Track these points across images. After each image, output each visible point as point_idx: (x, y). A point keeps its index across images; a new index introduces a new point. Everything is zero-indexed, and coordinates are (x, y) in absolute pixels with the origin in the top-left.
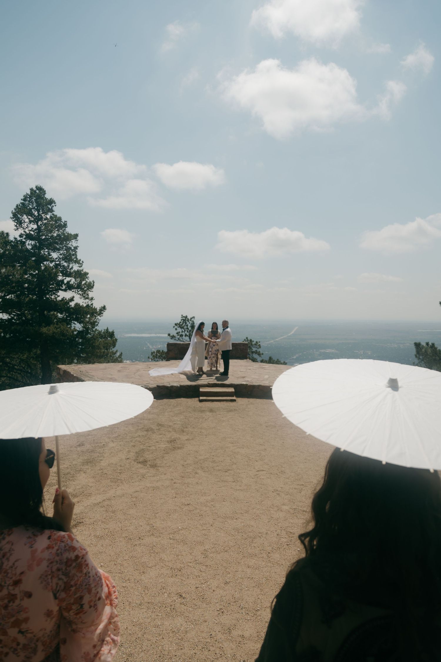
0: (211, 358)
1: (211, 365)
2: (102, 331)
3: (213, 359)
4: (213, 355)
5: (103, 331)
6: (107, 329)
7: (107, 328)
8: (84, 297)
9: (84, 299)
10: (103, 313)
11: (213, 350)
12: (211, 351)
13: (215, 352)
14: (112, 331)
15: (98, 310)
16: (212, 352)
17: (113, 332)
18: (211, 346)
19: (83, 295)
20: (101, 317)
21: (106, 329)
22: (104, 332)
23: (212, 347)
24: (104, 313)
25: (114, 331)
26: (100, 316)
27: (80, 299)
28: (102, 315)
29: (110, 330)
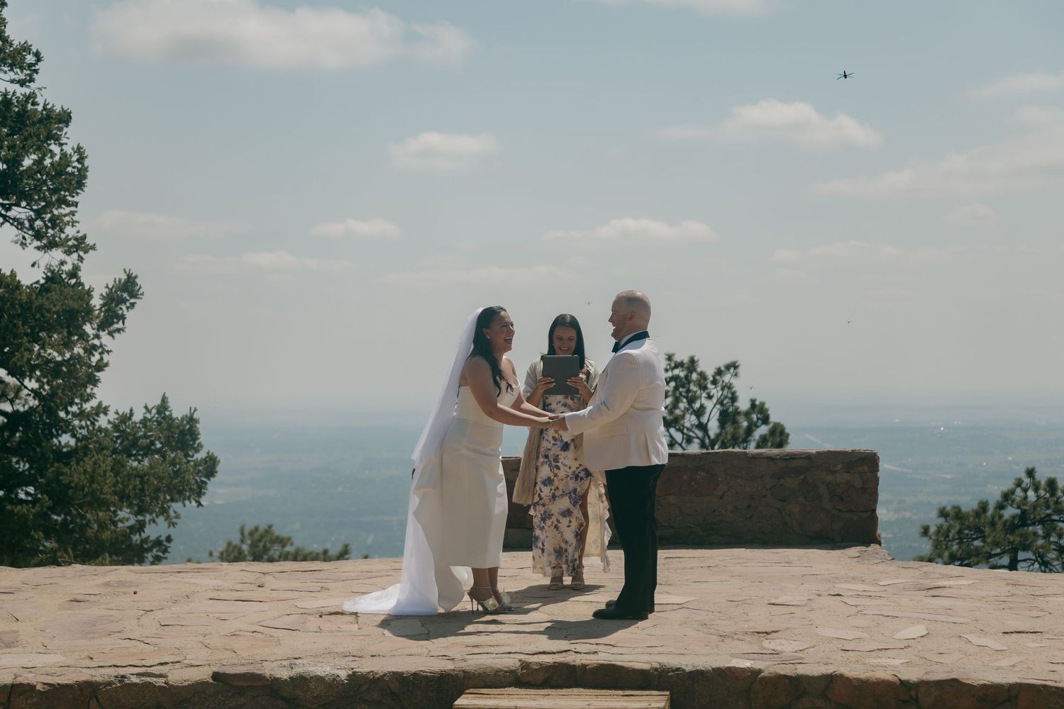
0: (554, 519)
1: (553, 558)
2: (132, 414)
3: (565, 521)
4: (565, 503)
5: (137, 417)
6: (163, 407)
7: (164, 400)
8: (38, 235)
9: (38, 248)
10: (123, 318)
11: (561, 473)
12: (548, 482)
13: (572, 484)
14: (187, 412)
15: (96, 302)
16: (556, 483)
17: (191, 420)
18: (551, 453)
19: (32, 227)
20: (116, 335)
21: (158, 402)
22: (144, 421)
23: (556, 460)
24: (130, 315)
25: (196, 416)
26: (111, 334)
27: (18, 247)
28: (120, 325)
29: (178, 411)
